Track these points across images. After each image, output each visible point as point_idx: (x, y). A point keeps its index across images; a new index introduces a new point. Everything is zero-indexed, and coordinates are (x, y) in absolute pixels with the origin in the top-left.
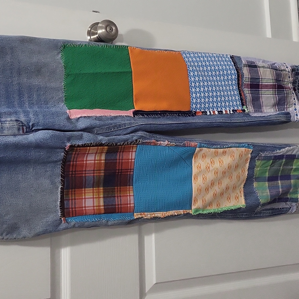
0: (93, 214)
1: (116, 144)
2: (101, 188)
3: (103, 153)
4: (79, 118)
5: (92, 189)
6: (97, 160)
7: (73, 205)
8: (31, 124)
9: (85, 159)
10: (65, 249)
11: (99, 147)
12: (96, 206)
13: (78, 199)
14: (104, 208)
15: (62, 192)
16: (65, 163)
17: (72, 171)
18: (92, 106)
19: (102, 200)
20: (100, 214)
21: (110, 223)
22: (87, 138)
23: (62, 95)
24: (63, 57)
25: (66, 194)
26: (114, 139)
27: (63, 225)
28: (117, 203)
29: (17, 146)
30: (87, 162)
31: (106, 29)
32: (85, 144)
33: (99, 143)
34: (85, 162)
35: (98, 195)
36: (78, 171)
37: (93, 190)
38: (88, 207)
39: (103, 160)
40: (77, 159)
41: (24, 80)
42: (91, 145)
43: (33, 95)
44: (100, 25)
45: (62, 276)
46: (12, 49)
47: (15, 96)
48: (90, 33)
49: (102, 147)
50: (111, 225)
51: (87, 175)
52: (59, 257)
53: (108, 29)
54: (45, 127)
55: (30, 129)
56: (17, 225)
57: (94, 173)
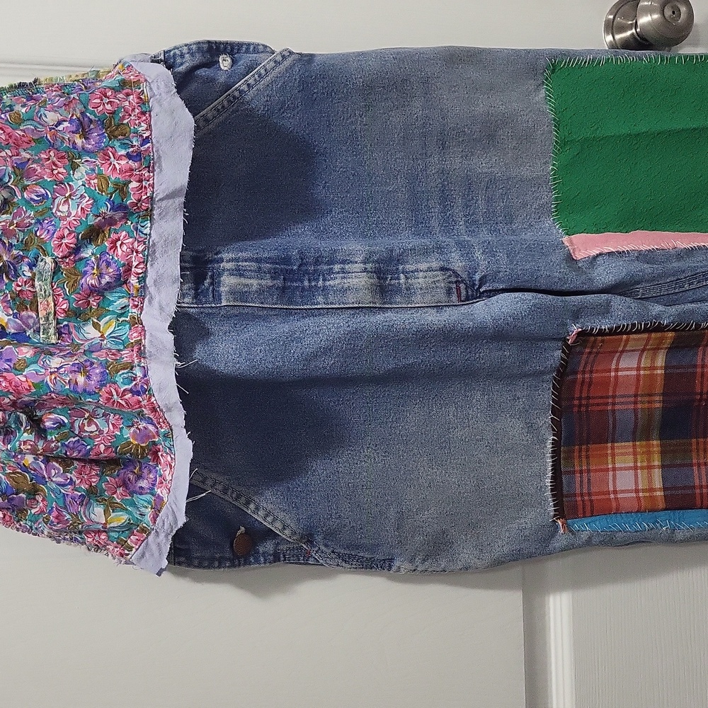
0: (638, 511)
1: (698, 326)
2: (655, 442)
3: (662, 349)
4: (595, 258)
5: (631, 444)
6: (645, 369)
7: (585, 486)
8: (477, 277)
9: (613, 366)
10: (558, 597)
11: (653, 335)
12: (643, 491)
13: (596, 471)
14: (665, 496)
15: (556, 453)
16: (564, 377)
17: (580, 399)
18: (626, 224)
19: (657, 473)
20: (653, 510)
21: (679, 535)
22: (622, 310)
23: (548, 196)
24: (550, 97)
25: (565, 459)
26: (692, 312)
27: (562, 538)
28: (697, 483)
29: (448, 336)
30: (620, 373)
31: (663, 13)
32: (618, 327)
33: (655, 323)
34: (613, 374)
35: (649, 461)
36: (594, 398)
37: (634, 446)
38: (623, 492)
39: (661, 368)
40: (592, 367)
41: (455, 162)
42: (632, 328)
43: (477, 200)
44: (646, 3)
45: (551, 665)
46: (426, 81)
47: (431, 203)
48: (611, 27)
49: (659, 335)
50: (682, 541)
51: (617, 407)
52: (544, 616)
53: (668, 12)
54: (515, 285)
55: (473, 290)
56: (448, 536)
57: (635, 403)
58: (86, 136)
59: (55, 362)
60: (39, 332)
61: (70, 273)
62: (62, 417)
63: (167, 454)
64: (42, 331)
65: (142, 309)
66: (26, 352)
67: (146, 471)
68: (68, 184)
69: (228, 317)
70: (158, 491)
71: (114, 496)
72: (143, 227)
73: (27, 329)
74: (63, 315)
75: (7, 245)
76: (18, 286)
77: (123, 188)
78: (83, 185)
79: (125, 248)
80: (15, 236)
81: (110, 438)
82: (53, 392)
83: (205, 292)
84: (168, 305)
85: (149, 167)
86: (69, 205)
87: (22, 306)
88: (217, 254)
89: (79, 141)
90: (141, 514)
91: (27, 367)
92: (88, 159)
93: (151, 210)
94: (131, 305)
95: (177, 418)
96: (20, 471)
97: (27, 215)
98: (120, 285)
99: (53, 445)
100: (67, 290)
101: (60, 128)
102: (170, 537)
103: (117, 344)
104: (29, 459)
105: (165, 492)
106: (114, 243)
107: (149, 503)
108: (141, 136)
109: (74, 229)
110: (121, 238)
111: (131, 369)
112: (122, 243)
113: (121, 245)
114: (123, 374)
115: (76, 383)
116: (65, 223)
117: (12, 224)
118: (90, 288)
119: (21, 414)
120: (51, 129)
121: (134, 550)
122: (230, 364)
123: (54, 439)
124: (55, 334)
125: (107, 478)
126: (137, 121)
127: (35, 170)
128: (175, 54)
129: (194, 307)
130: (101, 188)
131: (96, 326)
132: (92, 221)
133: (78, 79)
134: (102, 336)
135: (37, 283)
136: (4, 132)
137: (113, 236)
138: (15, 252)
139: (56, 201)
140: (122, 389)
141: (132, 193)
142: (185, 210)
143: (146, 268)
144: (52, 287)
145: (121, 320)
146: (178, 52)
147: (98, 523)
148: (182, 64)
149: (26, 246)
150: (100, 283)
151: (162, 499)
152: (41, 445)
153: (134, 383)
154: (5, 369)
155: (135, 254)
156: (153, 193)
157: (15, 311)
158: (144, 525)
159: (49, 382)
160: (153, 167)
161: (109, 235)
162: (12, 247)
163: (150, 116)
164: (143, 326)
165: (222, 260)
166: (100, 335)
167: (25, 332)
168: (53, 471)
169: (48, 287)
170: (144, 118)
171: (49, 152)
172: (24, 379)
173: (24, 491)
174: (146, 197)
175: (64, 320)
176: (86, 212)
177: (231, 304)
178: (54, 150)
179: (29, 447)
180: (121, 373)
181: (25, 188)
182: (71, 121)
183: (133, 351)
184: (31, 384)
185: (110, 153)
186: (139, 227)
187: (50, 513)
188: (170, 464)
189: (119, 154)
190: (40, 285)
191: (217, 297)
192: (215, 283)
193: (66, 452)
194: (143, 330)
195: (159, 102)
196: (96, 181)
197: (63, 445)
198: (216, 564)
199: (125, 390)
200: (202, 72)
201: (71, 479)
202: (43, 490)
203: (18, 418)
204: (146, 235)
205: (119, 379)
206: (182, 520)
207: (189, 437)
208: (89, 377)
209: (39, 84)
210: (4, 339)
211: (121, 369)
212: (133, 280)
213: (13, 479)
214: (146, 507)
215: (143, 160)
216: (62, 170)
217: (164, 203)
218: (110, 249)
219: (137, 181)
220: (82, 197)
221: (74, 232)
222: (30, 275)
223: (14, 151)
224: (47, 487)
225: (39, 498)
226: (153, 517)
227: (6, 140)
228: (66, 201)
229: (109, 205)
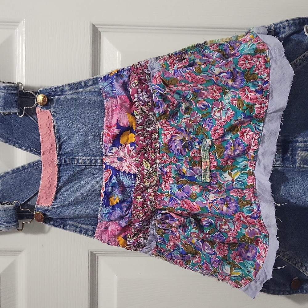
58: (234, 80)
59: (211, 196)
60: (201, 176)
61: (218, 147)
62: (211, 220)
63: (264, 244)
64: (203, 175)
65: (254, 167)
66: (196, 189)
67: (251, 248)
68: (221, 101)
69: (299, 172)
70: (258, 261)
71: (235, 260)
72: (259, 126)
73: (195, 175)
74: (214, 169)
75: (188, 132)
76: (193, 154)
77: (251, 107)
78: (229, 103)
79: (248, 137)
80: (192, 127)
81: (235, 233)
82: (210, 213)
83: (287, 159)
84: (268, 166)
85: (266, 97)
86: (221, 113)
87: (194, 164)
88: (295, 138)
89: (230, 83)
90: (248, 272)
91: (197, 198)
92: (233, 90)
93: (265, 118)
94: (249, 165)
95: (273, 231)
96: (189, 244)
97: (198, 115)
98: (244, 155)
99: (207, 236)
100: (217, 156)
101: (221, 75)
102: (262, 284)
103: (241, 185)
104: (194, 240)
105: (261, 262)
106: (243, 133)
107: (253, 266)
108: (264, 80)
109: (223, 126)
110: (247, 131)
111: (251, 205)
112: (247, 134)
113: (246, 135)
114: (247, 207)
115: (222, 210)
116: (218, 122)
117: (190, 121)
118: (229, 156)
119: (192, 219)
120: (216, 76)
121: (243, 286)
122: (300, 199)
123: (208, 233)
124: (209, 178)
125: (232, 251)
126: (262, 72)
127: (204, 94)
128: (280, 26)
129: (281, 167)
130: (239, 105)
131: (230, 174)
132: (233, 123)
133: (226, 41)
134: (233, 179)
135: (202, 152)
136: (191, 76)
137: (243, 130)
138: (192, 136)
139: (214, 110)
140: (246, 215)
141: (256, 110)
142: (282, 118)
143: (259, 147)
144: (210, 154)
145: (243, 172)
146: (282, 25)
147: (227, 273)
148: (284, 32)
149: (197, 132)
150: (234, 154)
151: (259, 265)
152: (201, 235)
153: (253, 213)
154: (185, 197)
155: (253, 140)
156: (267, 110)
157: (191, 166)
158: (250, 277)
159: (208, 208)
160: (268, 97)
161: (241, 129)
162: (190, 134)
163: (270, 69)
164: (255, 177)
165: (297, 141)
166: (232, 179)
167: (195, 176)
168: (206, 247)
169: (207, 155)
170: (266, 71)
171: (213, 86)
172: (195, 204)
173: (190, 253)
174: (263, 112)
175: (214, 171)
176: (230, 118)
177: (302, 166)
178: (215, 86)
179: (196, 235)
180: (246, 207)
181: (198, 102)
182: (227, 73)
183: (250, 191)
184: (199, 208)
185: (246, 89)
186: (257, 126)
187: (203, 264)
188: (265, 249)
189: (251, 90)
190: (203, 153)
191: (294, 162)
192: (294, 154)
193: (213, 239)
194: (255, 178)
195: (275, 61)
196: (236, 102)
197: (212, 236)
198: (282, 293)
199: (247, 216)
200: (295, 37)
201: (215, 252)
202: (199, 253)
203: (190, 220)
204: (260, 130)
205: (245, 210)
206: (270, 277)
207: (278, 239)
208: (229, 208)
209: (207, 44)
210: (184, 179)
211: (246, 205)
212: (251, 153)
213: (186, 247)
214: (251, 268)
215: (263, 93)
216: (218, 94)
217: (272, 115)
218: (241, 136)
219: (259, 104)
220: (228, 110)
221: (222, 127)
222: (198, 147)
223: (195, 85)
224: (202, 253)
225: (197, 256)
226: (255, 274)
227: (191, 80)
228: (219, 111)
229: (243, 116)
